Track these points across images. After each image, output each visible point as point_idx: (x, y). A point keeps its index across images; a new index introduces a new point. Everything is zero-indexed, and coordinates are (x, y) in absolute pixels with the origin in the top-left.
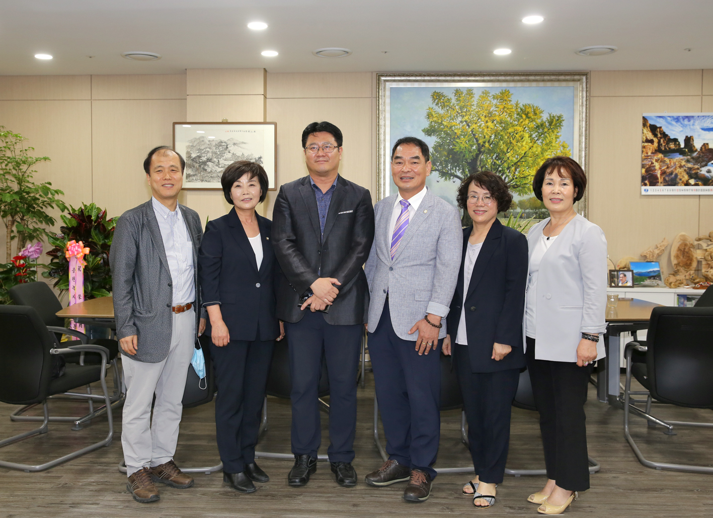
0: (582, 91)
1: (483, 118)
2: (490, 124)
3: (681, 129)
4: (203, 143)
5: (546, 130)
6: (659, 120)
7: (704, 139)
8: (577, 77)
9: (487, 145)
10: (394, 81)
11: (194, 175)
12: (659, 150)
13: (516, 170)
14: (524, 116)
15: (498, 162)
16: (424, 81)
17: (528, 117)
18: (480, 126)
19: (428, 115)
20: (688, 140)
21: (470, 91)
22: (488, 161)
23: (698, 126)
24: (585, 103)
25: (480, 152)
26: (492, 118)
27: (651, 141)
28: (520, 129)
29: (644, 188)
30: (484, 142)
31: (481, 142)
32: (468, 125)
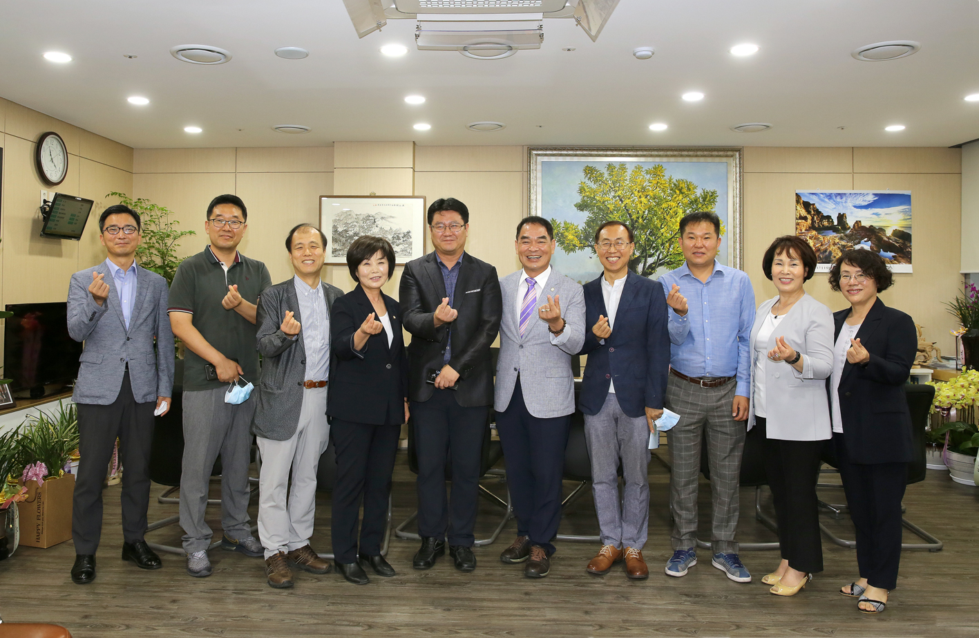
0: (736, 167)
1: (636, 193)
2: (643, 199)
3: (834, 206)
4: (350, 217)
5: (700, 206)
6: (811, 196)
7: (857, 217)
8: (730, 153)
9: (640, 220)
10: (546, 155)
11: (340, 250)
12: (812, 227)
13: (670, 246)
14: (678, 192)
15: (652, 238)
16: (576, 155)
17: (681, 192)
18: (633, 201)
19: (580, 190)
20: (841, 217)
21: (623, 165)
22: (642, 236)
23: (850, 203)
24: (738, 179)
26: (645, 193)
27: (805, 218)
28: (674, 204)
30: (638, 218)
31: (634, 217)
32: (621, 200)
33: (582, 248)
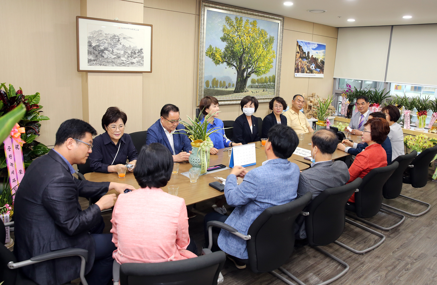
1: (246, 34)
2: (248, 38)
4: (101, 35)
5: (268, 44)
6: (301, 43)
7: (312, 53)
8: (280, 18)
9: (247, 49)
11: (94, 60)
12: (300, 57)
14: (261, 35)
15: (250, 59)
18: (245, 38)
19: (223, 29)
20: (308, 53)
21: (241, 18)
22: (247, 58)
24: (282, 32)
25: (244, 53)
26: (249, 35)
27: (298, 53)
29: (295, 74)
30: (246, 48)
31: (244, 47)
32: (240, 37)
33: (222, 62)
